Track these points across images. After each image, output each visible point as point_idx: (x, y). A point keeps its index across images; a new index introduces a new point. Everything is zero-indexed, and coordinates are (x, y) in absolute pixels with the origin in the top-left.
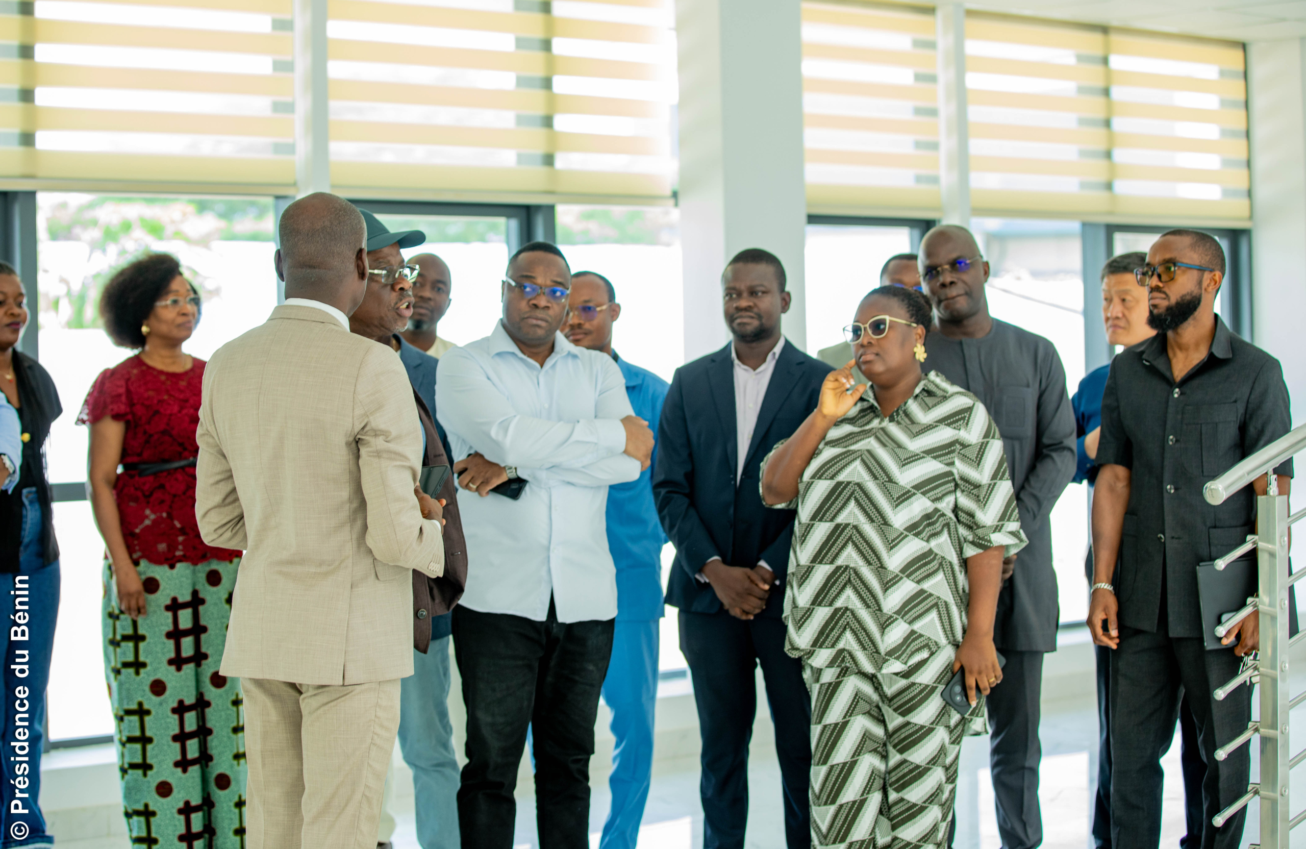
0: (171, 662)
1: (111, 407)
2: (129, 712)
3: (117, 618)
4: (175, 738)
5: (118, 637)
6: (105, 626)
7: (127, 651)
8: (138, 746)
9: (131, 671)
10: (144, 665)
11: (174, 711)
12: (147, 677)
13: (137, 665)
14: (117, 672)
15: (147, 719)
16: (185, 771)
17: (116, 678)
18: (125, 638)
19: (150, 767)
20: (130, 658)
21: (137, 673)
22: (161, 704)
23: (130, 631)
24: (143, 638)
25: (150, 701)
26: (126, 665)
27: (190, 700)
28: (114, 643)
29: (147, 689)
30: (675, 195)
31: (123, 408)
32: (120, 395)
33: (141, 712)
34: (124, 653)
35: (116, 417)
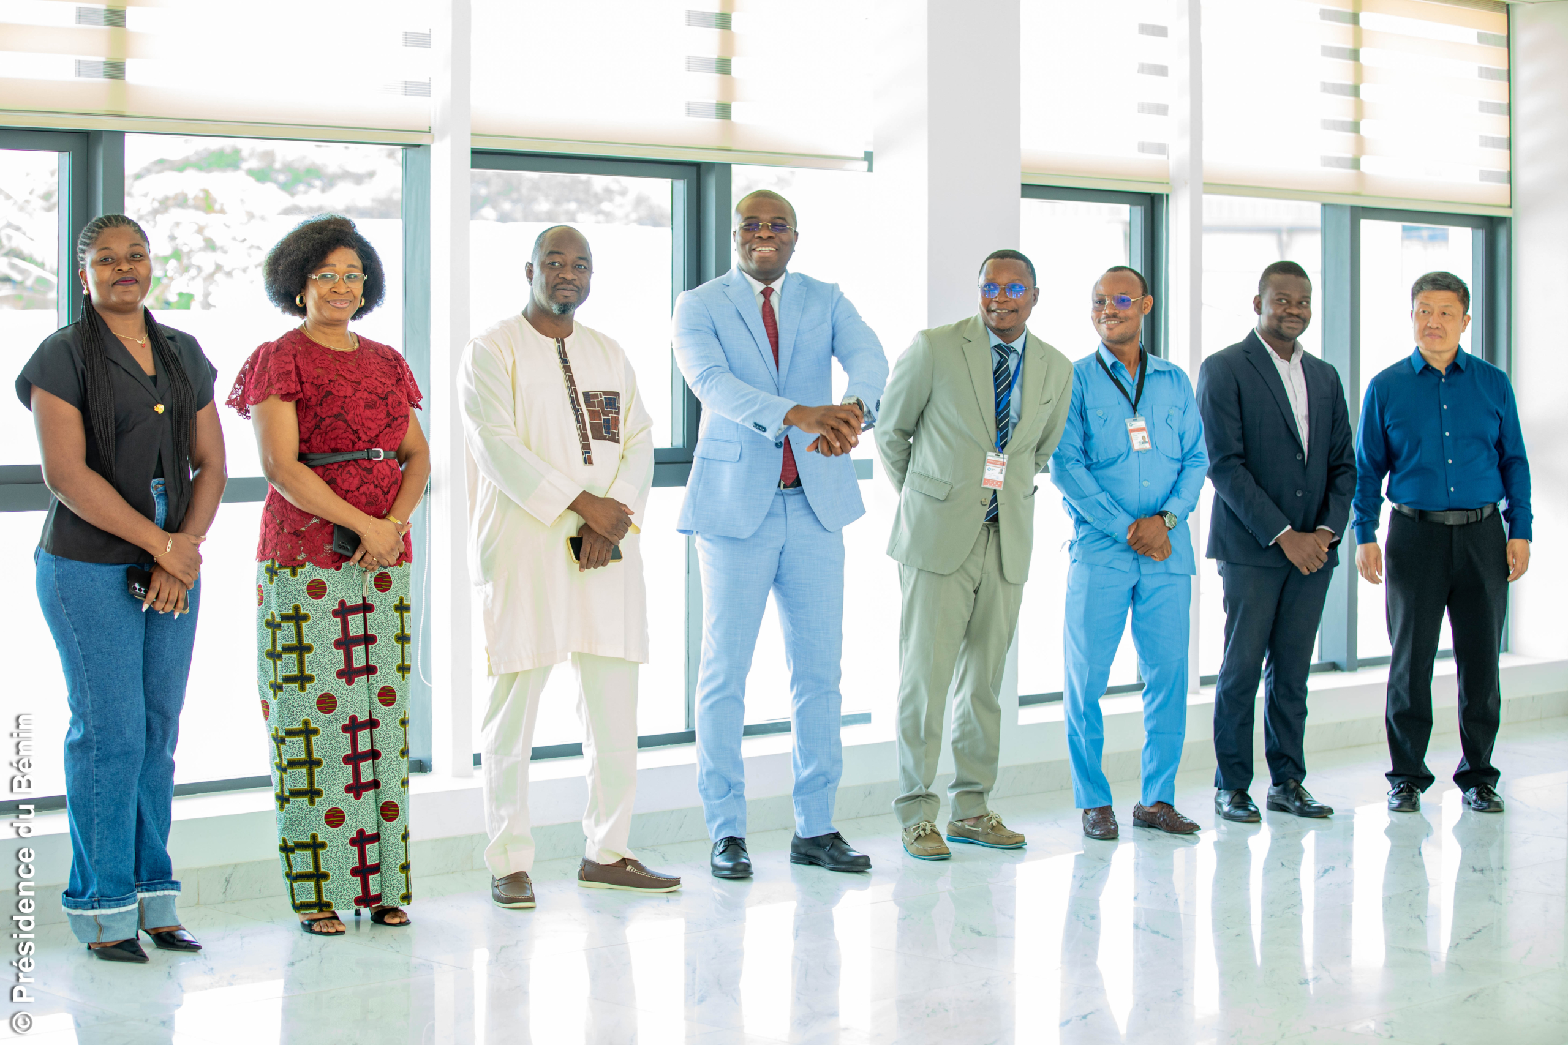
0: (340, 674)
1: (278, 385)
2: (290, 733)
3: (279, 626)
4: (347, 760)
5: (279, 649)
6: (261, 636)
7: (289, 664)
8: (304, 770)
9: (295, 686)
10: (310, 679)
11: (345, 729)
12: (313, 691)
13: (302, 679)
14: (277, 687)
15: (314, 739)
16: (358, 797)
17: (275, 695)
18: (287, 649)
19: (319, 793)
20: (294, 671)
21: (303, 688)
22: (330, 721)
23: (293, 642)
24: (309, 648)
25: (318, 719)
26: (288, 679)
27: (362, 717)
28: (273, 655)
29: (314, 705)
30: (869, 157)
31: (294, 387)
32: (289, 373)
33: (308, 732)
34: (287, 666)
35: (285, 397)
